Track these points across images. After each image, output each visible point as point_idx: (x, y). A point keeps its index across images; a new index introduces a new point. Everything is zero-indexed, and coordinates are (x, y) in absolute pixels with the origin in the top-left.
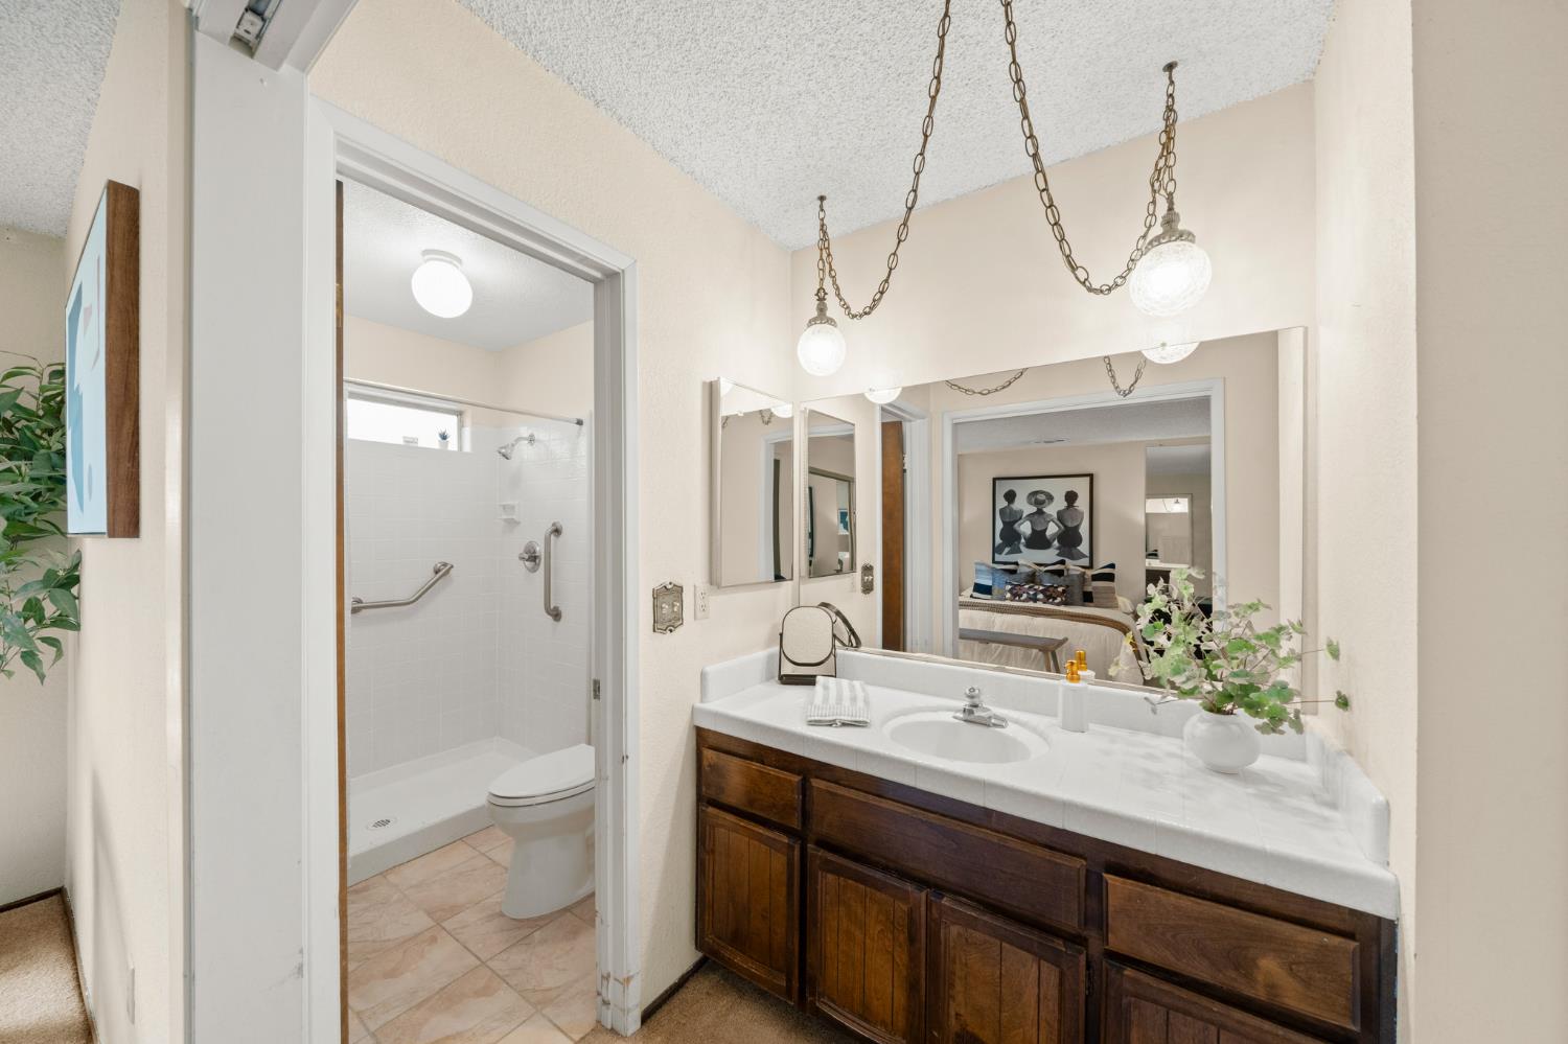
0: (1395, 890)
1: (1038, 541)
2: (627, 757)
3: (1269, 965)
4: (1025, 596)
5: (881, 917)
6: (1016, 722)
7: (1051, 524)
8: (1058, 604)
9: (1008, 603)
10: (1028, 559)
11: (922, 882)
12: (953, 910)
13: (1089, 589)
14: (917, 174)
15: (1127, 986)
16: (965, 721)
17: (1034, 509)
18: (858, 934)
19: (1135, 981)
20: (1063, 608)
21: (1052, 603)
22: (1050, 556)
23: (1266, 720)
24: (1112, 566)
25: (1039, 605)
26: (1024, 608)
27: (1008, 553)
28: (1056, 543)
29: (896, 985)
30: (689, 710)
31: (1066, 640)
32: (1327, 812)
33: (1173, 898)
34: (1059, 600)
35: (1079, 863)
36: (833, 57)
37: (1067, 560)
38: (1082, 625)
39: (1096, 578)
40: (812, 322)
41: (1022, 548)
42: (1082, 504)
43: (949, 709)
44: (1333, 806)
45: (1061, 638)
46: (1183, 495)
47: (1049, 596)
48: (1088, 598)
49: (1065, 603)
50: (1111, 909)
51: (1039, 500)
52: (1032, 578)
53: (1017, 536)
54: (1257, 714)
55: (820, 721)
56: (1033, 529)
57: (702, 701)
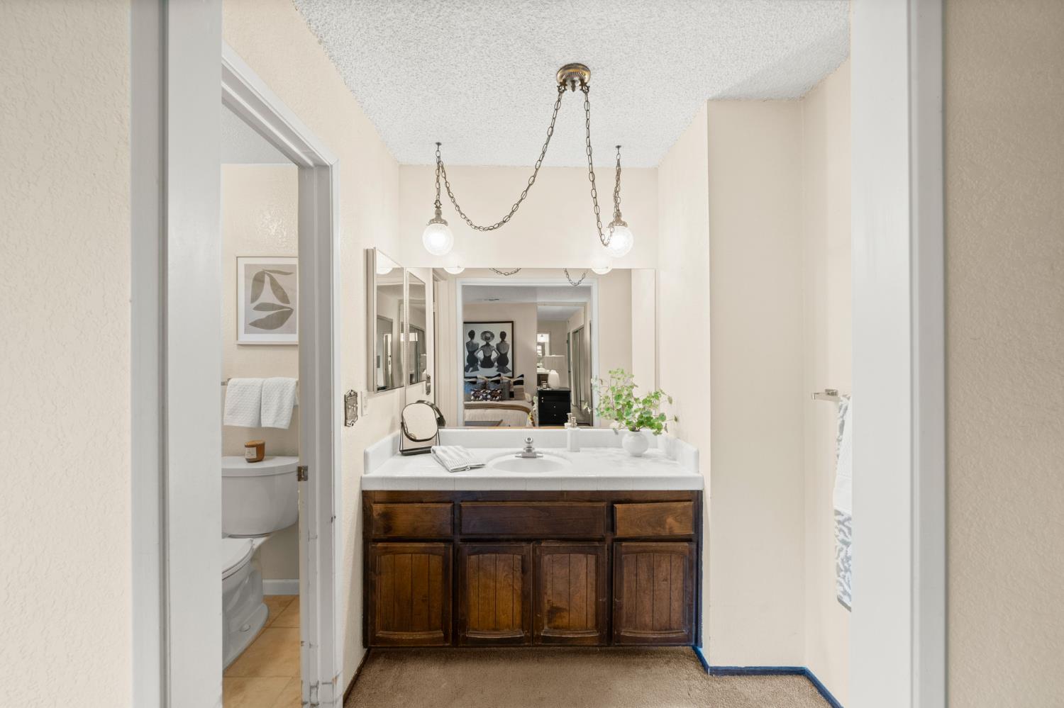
0: (702, 480)
1: (487, 363)
2: (335, 517)
3: (670, 520)
4: (481, 397)
5: (506, 568)
6: (546, 453)
7: (494, 352)
8: (498, 401)
9: (472, 402)
10: (482, 374)
11: (529, 541)
12: (547, 547)
13: (512, 390)
14: (537, 169)
15: (624, 550)
16: (523, 457)
17: (484, 343)
18: (492, 584)
19: (626, 547)
20: (500, 403)
21: (495, 400)
22: (493, 371)
23: (656, 430)
24: (522, 376)
25: (489, 402)
26: (481, 404)
27: (472, 371)
28: (496, 364)
29: (515, 601)
30: (359, 480)
31: (502, 421)
32: (674, 462)
33: (639, 506)
34: (498, 398)
35: (603, 504)
36: (489, 86)
37: (502, 374)
38: (509, 411)
39: (516, 383)
40: (432, 221)
41: (479, 367)
42: (508, 339)
43: (512, 453)
44: (675, 460)
45: (499, 420)
46: (547, 333)
47: (493, 396)
48: (512, 395)
49: (501, 400)
50: (618, 519)
51: (487, 336)
52: (485, 386)
53: (476, 360)
54: (652, 428)
55: (457, 469)
56: (484, 356)
57: (365, 473)
